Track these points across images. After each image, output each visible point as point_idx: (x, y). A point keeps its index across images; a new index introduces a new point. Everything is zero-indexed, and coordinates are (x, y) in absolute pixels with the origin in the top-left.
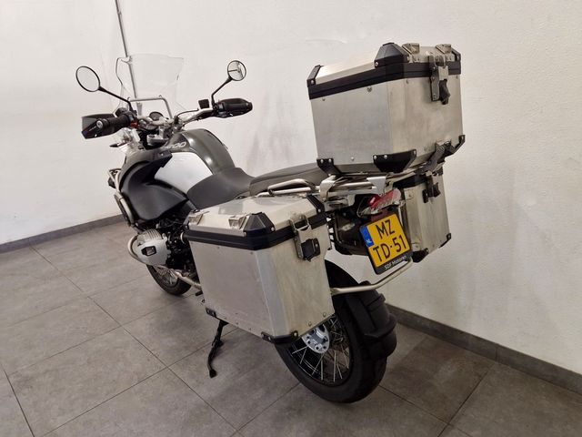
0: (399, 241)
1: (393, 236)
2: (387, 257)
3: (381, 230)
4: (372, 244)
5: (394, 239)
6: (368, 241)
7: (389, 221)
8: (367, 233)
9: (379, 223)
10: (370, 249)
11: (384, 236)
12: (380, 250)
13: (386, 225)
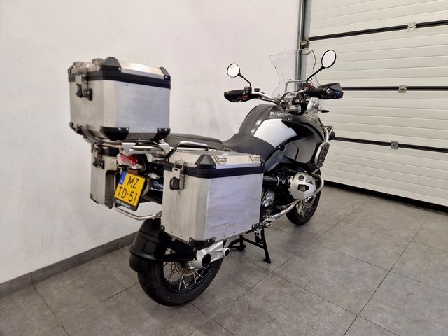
0: (134, 195)
1: (133, 190)
2: (122, 197)
3: (131, 181)
4: (122, 184)
5: (132, 192)
6: (122, 181)
7: (138, 180)
8: (125, 176)
9: (133, 176)
10: (119, 185)
11: (129, 185)
12: (122, 190)
13: (135, 181)
